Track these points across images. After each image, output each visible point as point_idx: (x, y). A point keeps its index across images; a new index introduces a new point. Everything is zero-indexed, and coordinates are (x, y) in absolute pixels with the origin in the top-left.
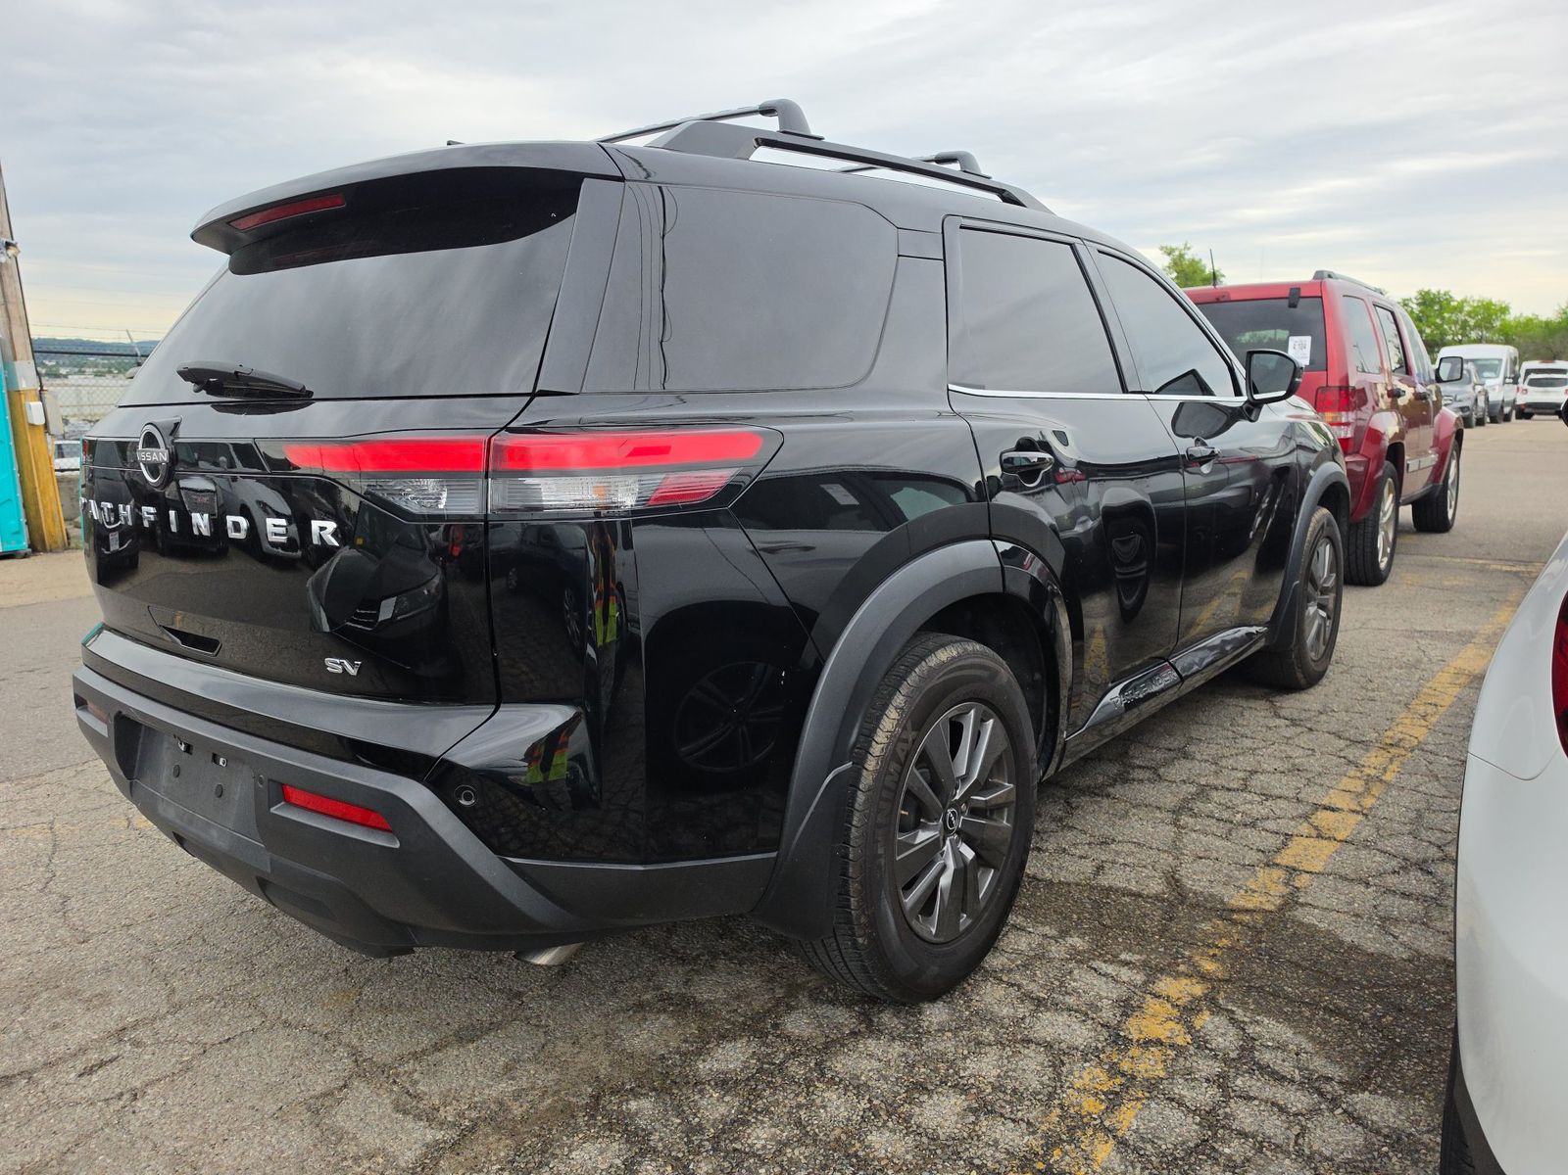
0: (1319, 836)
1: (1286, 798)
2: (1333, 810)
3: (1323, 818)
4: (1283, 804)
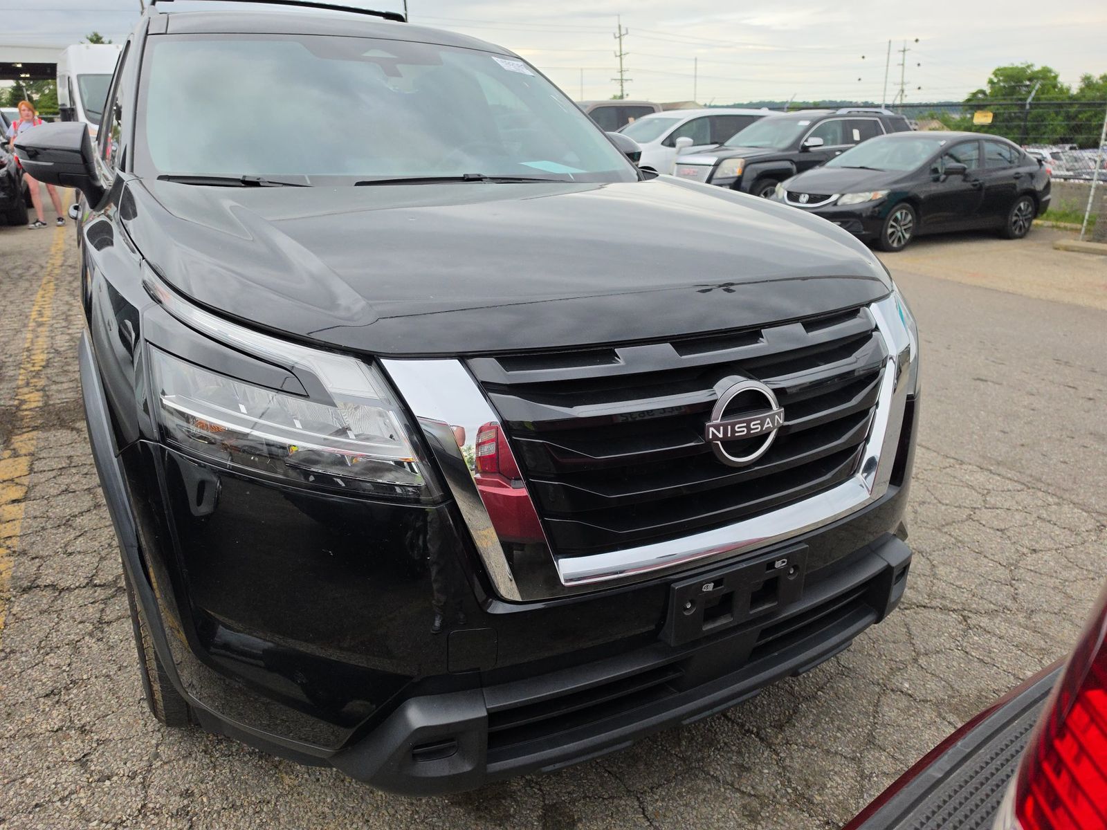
0: (12, 480)
1: (54, 496)
2: (14, 501)
3: (17, 493)
4: (54, 492)
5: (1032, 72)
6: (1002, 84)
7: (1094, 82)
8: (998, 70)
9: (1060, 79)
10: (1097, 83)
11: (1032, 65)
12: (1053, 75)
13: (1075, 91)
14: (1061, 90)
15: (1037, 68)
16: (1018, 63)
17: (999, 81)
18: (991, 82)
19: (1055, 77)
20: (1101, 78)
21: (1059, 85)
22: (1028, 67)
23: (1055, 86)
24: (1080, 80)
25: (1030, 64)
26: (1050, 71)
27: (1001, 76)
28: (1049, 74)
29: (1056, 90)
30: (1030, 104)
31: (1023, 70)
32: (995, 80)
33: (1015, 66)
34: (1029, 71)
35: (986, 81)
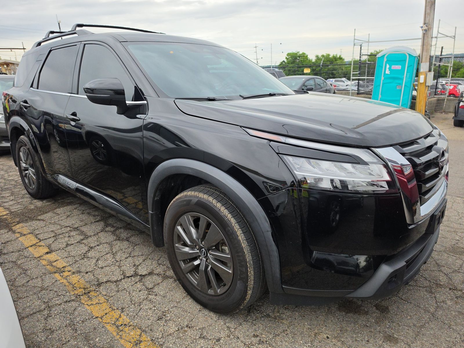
5: (299, 54)
6: (290, 59)
7: (319, 57)
8: (288, 54)
9: (308, 57)
10: (320, 58)
11: (299, 52)
12: (306, 55)
13: (314, 61)
14: (309, 60)
15: (301, 53)
16: (295, 51)
17: (289, 58)
18: (286, 58)
19: (307, 56)
20: (322, 56)
21: (308, 59)
22: (298, 52)
23: (307, 59)
24: (315, 57)
25: (298, 51)
26: (305, 54)
27: (289, 56)
28: (305, 55)
29: (308, 61)
30: (322, 65)
31: (296, 54)
32: (288, 58)
33: (294, 52)
34: (298, 54)
35: (285, 58)
